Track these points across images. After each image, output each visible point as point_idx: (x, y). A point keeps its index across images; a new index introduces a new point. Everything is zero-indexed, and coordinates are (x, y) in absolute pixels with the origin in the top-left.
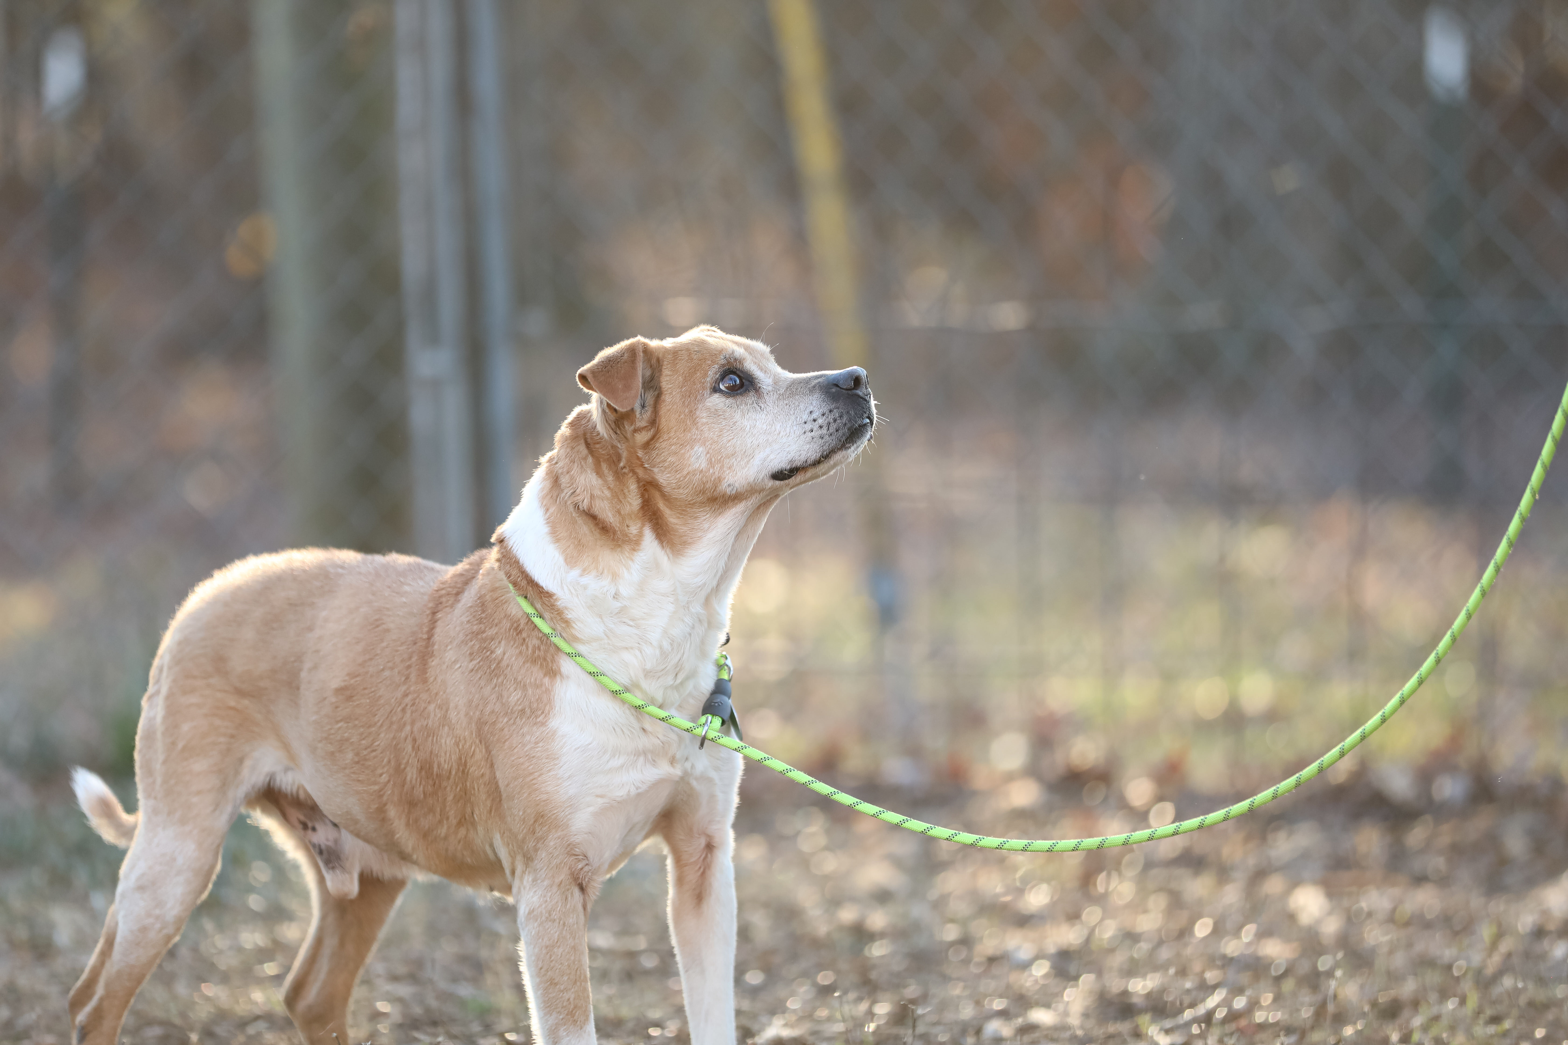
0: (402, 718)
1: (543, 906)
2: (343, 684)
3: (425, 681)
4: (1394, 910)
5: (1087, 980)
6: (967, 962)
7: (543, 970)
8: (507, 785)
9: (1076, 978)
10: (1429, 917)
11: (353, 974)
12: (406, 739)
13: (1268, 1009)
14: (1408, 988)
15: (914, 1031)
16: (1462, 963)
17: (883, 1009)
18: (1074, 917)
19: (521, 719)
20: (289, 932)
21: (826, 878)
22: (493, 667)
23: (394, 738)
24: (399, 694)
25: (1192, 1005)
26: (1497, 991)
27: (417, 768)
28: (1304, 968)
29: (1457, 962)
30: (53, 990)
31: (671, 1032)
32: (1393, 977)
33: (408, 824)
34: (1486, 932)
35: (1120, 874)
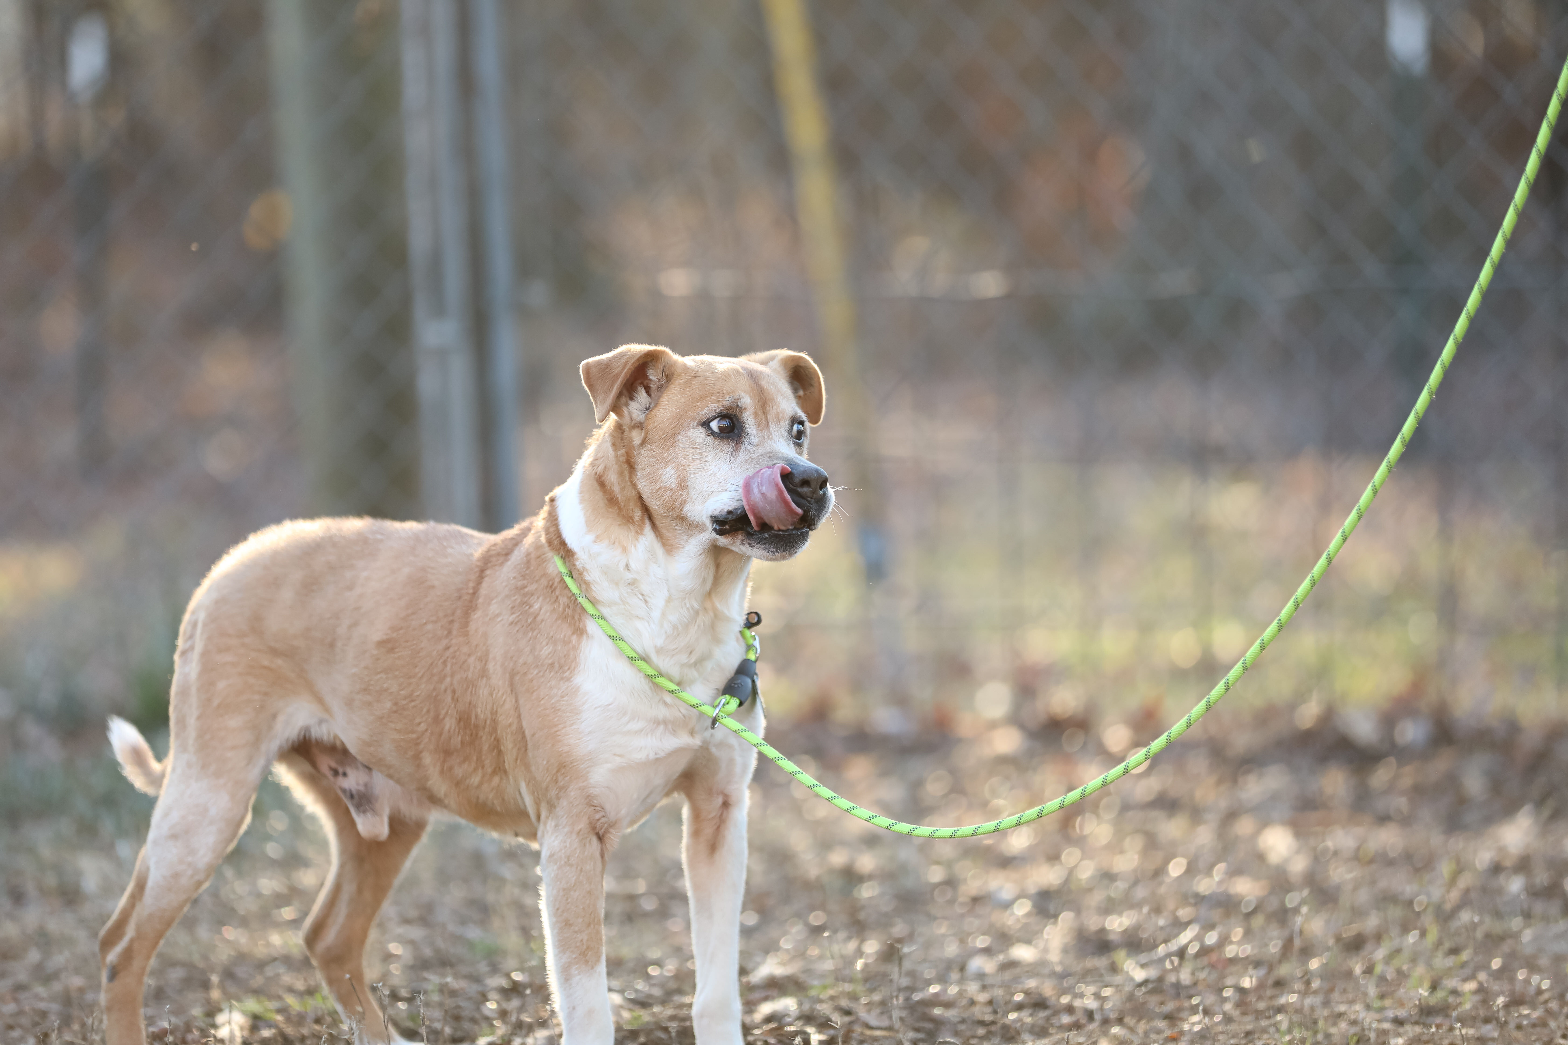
0: (443, 670)
1: (563, 851)
2: (385, 637)
3: (466, 634)
4: (1358, 849)
5: (1066, 918)
6: (952, 902)
7: (559, 911)
8: (533, 735)
9: (1055, 916)
10: (1391, 855)
11: (370, 918)
12: (445, 691)
13: (1239, 943)
14: (1372, 922)
15: (900, 969)
16: (1423, 898)
17: (872, 947)
18: (1054, 858)
19: (550, 672)
20: (307, 878)
21: (818, 823)
22: (529, 621)
23: (434, 689)
24: (440, 647)
25: (1166, 941)
26: (1455, 924)
27: (456, 719)
28: (1273, 904)
29: (1418, 898)
30: (81, 935)
31: (669, 971)
32: (1357, 913)
33: (442, 772)
34: (1445, 868)
35: (1098, 816)
